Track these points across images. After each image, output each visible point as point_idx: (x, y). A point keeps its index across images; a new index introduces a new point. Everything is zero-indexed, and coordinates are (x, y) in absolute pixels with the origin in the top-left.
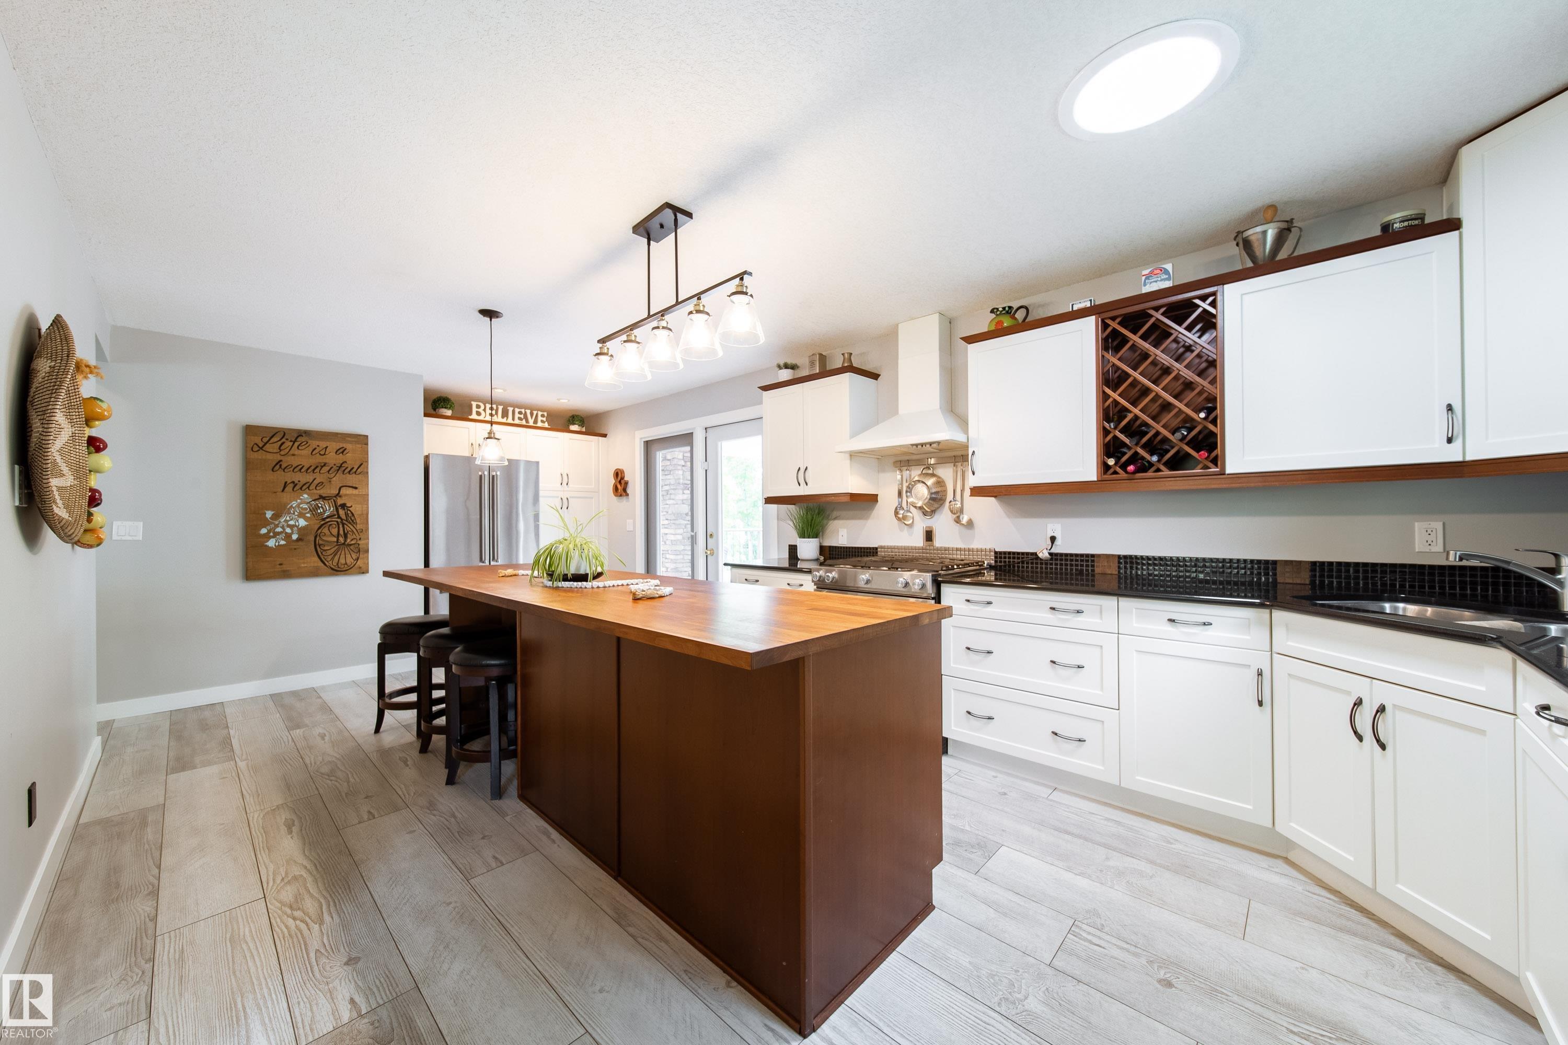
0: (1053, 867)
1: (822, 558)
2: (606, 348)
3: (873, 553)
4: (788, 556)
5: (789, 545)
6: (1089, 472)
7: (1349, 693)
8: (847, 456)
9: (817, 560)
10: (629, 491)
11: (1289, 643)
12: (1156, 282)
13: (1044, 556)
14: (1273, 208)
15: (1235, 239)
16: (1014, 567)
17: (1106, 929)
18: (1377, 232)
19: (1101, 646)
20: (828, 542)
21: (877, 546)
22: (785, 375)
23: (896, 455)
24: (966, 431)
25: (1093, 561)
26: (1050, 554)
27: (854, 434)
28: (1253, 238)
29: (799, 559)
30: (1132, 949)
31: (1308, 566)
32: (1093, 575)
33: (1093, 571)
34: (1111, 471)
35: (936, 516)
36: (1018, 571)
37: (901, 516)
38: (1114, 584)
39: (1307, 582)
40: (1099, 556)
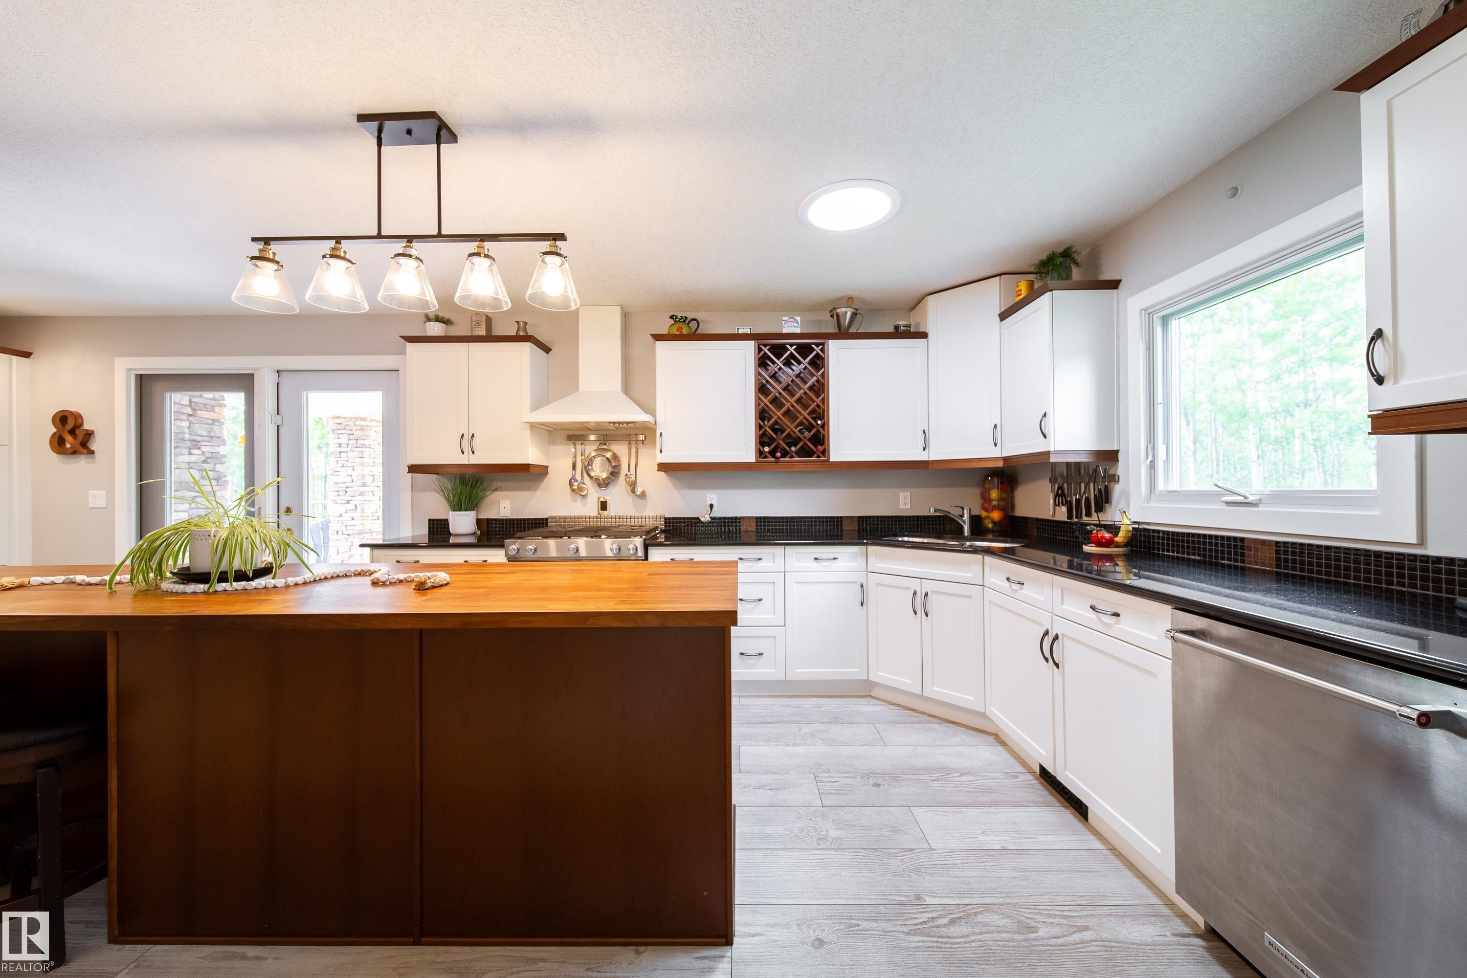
0: (778, 747)
1: (479, 532)
2: (271, 252)
3: (543, 523)
4: (427, 532)
5: (430, 520)
6: (749, 455)
7: (909, 589)
8: (528, 426)
9: (474, 534)
10: (93, 446)
11: (877, 565)
12: (791, 327)
13: (706, 520)
14: (850, 298)
15: (830, 311)
16: (680, 529)
17: (831, 771)
18: (892, 330)
19: (774, 583)
20: (485, 515)
21: (547, 517)
22: (435, 329)
23: (569, 429)
24: (654, 415)
25: (739, 522)
26: (711, 518)
27: (535, 407)
28: (840, 314)
29: (451, 535)
30: (850, 775)
31: (857, 519)
32: (740, 533)
33: (740, 529)
34: (763, 455)
35: (611, 488)
36: (684, 533)
37: (575, 487)
38: (753, 539)
39: (857, 529)
40: (743, 518)
